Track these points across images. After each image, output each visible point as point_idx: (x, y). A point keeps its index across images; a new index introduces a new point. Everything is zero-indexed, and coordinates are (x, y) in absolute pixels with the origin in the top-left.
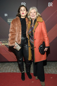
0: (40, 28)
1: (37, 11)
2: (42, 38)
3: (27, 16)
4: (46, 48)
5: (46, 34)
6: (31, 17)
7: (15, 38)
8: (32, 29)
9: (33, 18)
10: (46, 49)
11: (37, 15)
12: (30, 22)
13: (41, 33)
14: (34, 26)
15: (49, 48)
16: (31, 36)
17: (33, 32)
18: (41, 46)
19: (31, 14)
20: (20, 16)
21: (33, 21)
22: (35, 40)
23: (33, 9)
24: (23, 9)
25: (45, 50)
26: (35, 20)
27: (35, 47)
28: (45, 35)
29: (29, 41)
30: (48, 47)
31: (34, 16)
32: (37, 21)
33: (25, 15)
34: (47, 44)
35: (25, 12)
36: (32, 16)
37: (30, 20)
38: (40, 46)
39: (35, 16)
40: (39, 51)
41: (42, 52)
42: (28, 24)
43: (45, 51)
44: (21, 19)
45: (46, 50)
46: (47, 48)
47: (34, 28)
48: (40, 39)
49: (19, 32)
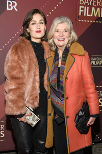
0: (78, 70)
1: (71, 29)
2: (82, 94)
4: (91, 119)
5: (92, 84)
6: (56, 41)
8: (59, 71)
9: (61, 43)
10: (91, 121)
11: (70, 36)
12: (53, 54)
13: (81, 83)
14: (64, 64)
15: (97, 117)
16: (56, 89)
18: (81, 114)
19: (57, 34)
22: (68, 98)
23: (61, 23)
24: (38, 21)
25: (88, 123)
28: (90, 86)
29: (49, 100)
30: (97, 115)
31: (64, 40)
32: (71, 52)
34: (94, 110)
35: (43, 27)
36: (59, 40)
37: (54, 48)
38: (77, 115)
40: (76, 126)
41: (82, 128)
44: (33, 43)
45: (92, 123)
46: (94, 119)
47: (65, 69)
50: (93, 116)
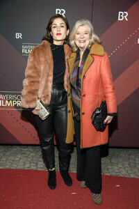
1: (91, 31)
2: (100, 93)
3: (67, 40)
4: (108, 117)
5: (110, 84)
6: (78, 43)
7: (37, 90)
8: (79, 70)
9: (82, 45)
10: (108, 119)
11: (90, 38)
12: (74, 55)
13: (100, 81)
14: (83, 64)
15: (115, 116)
16: (75, 86)
17: (81, 77)
18: (98, 112)
19: (78, 36)
20: (51, 39)
21: (82, 53)
22: (84, 95)
23: (82, 25)
24: (58, 25)
25: (105, 121)
26: (87, 51)
27: (83, 114)
28: (109, 86)
29: (69, 98)
30: (114, 114)
31: (85, 41)
32: (91, 52)
33: (63, 37)
34: (111, 107)
35: (63, 31)
36: (80, 42)
37: (76, 50)
38: (94, 112)
39: (87, 42)
40: (93, 123)
41: (99, 125)
42: (70, 59)
43: (106, 124)
44: (53, 46)
45: (109, 122)
46: (112, 117)
47: (84, 68)
48: (96, 96)
49: (48, 76)
50: (110, 115)
